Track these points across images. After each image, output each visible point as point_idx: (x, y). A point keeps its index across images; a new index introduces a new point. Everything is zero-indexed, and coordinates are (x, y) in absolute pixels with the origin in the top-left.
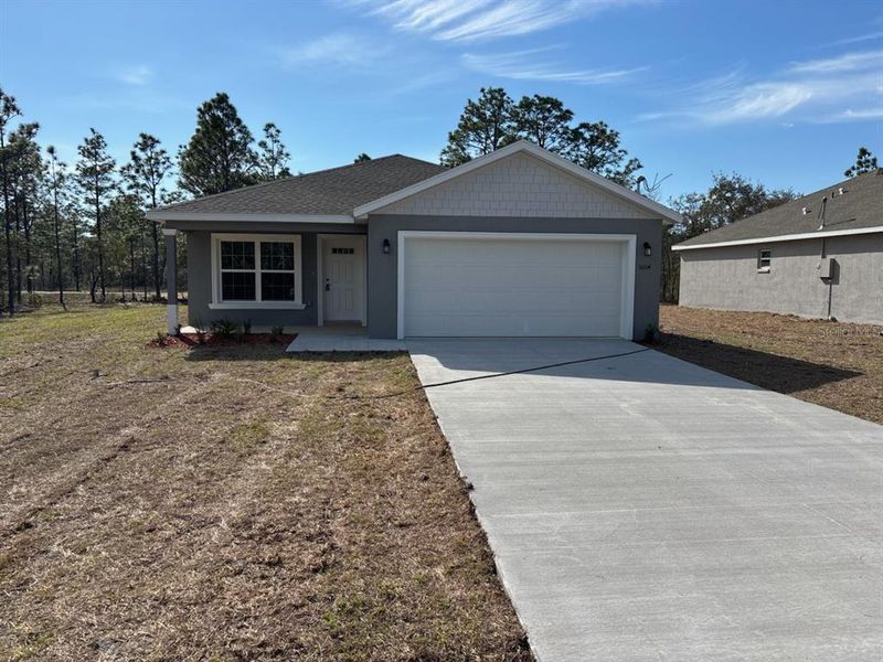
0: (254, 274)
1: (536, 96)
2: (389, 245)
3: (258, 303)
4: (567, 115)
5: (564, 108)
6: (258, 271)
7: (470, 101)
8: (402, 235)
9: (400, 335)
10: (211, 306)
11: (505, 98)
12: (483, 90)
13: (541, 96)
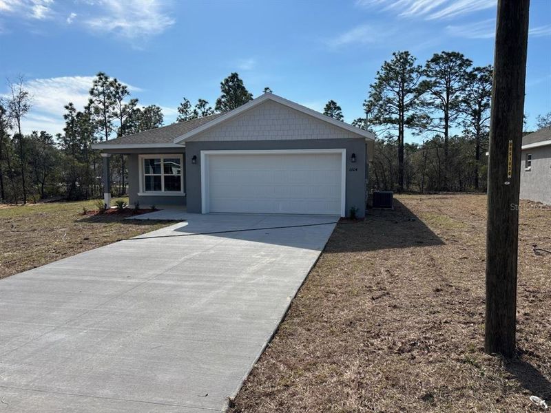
0: (160, 176)
1: (443, 52)
2: (196, 159)
3: (163, 192)
4: (468, 63)
5: (465, 58)
6: (163, 175)
7: (386, 62)
8: (203, 153)
9: (204, 211)
10: (139, 194)
11: (409, 57)
12: (394, 54)
13: (447, 51)
